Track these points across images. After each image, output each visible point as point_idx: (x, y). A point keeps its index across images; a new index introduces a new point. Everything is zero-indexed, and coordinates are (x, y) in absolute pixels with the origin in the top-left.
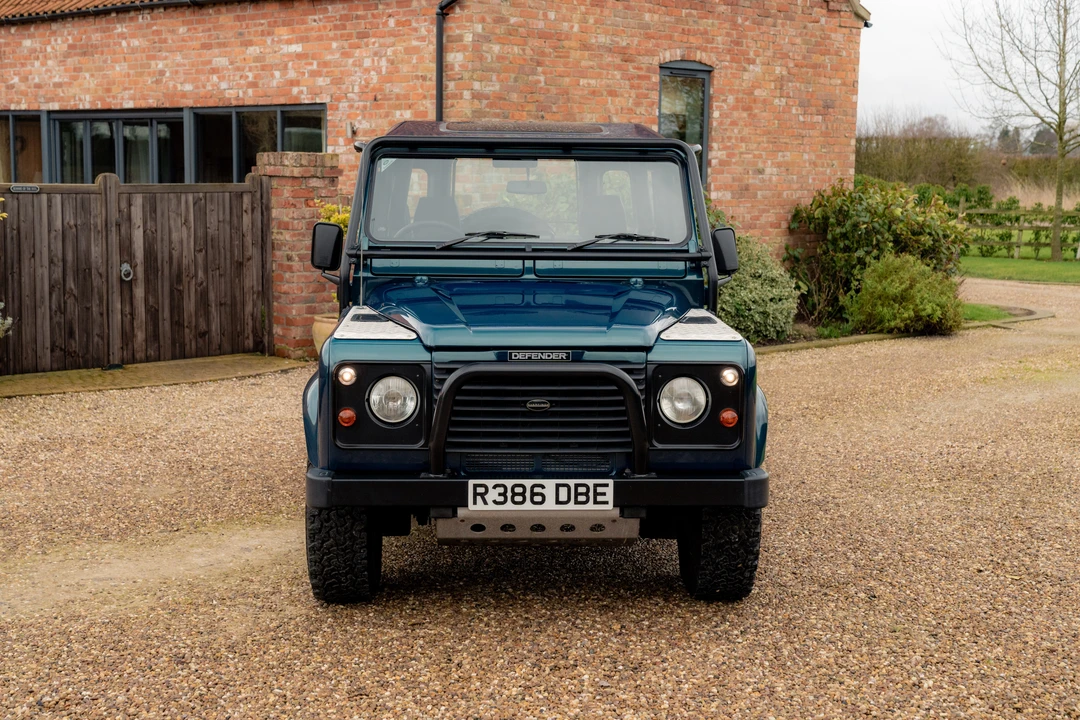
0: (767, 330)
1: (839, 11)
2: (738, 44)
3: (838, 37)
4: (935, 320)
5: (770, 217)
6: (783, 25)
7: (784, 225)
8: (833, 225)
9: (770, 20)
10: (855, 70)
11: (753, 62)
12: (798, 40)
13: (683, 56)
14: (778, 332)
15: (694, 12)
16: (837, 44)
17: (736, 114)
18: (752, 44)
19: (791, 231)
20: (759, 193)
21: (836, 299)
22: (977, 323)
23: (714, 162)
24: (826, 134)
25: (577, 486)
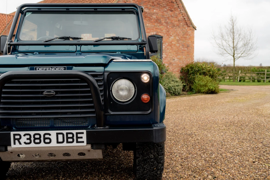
0: (176, 93)
1: (190, 26)
2: (168, 32)
3: (190, 32)
4: (213, 90)
5: (176, 69)
6: (178, 28)
7: (179, 71)
8: (190, 71)
9: (175, 27)
10: (193, 39)
11: (172, 36)
12: (181, 32)
13: (156, 34)
14: (178, 93)
15: (158, 24)
16: (189, 33)
17: (168, 47)
18: (171, 32)
19: (181, 72)
20: (174, 64)
21: (191, 87)
22: (222, 92)
23: (164, 57)
24: (188, 52)
25: (67, 134)
